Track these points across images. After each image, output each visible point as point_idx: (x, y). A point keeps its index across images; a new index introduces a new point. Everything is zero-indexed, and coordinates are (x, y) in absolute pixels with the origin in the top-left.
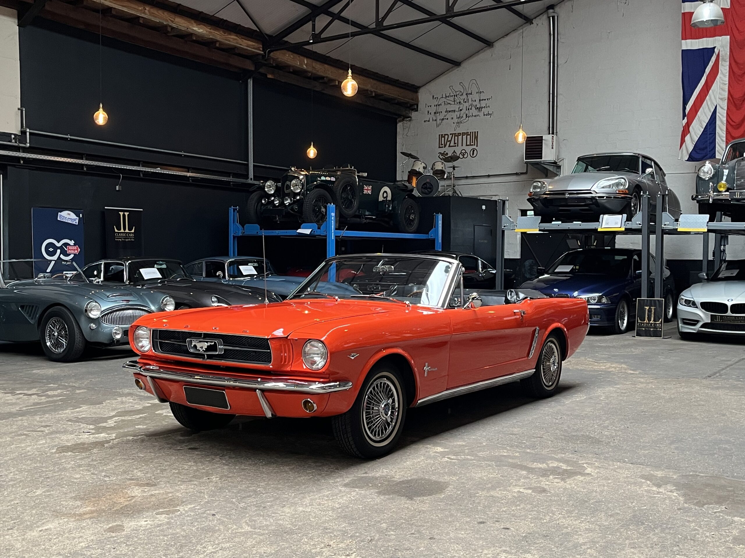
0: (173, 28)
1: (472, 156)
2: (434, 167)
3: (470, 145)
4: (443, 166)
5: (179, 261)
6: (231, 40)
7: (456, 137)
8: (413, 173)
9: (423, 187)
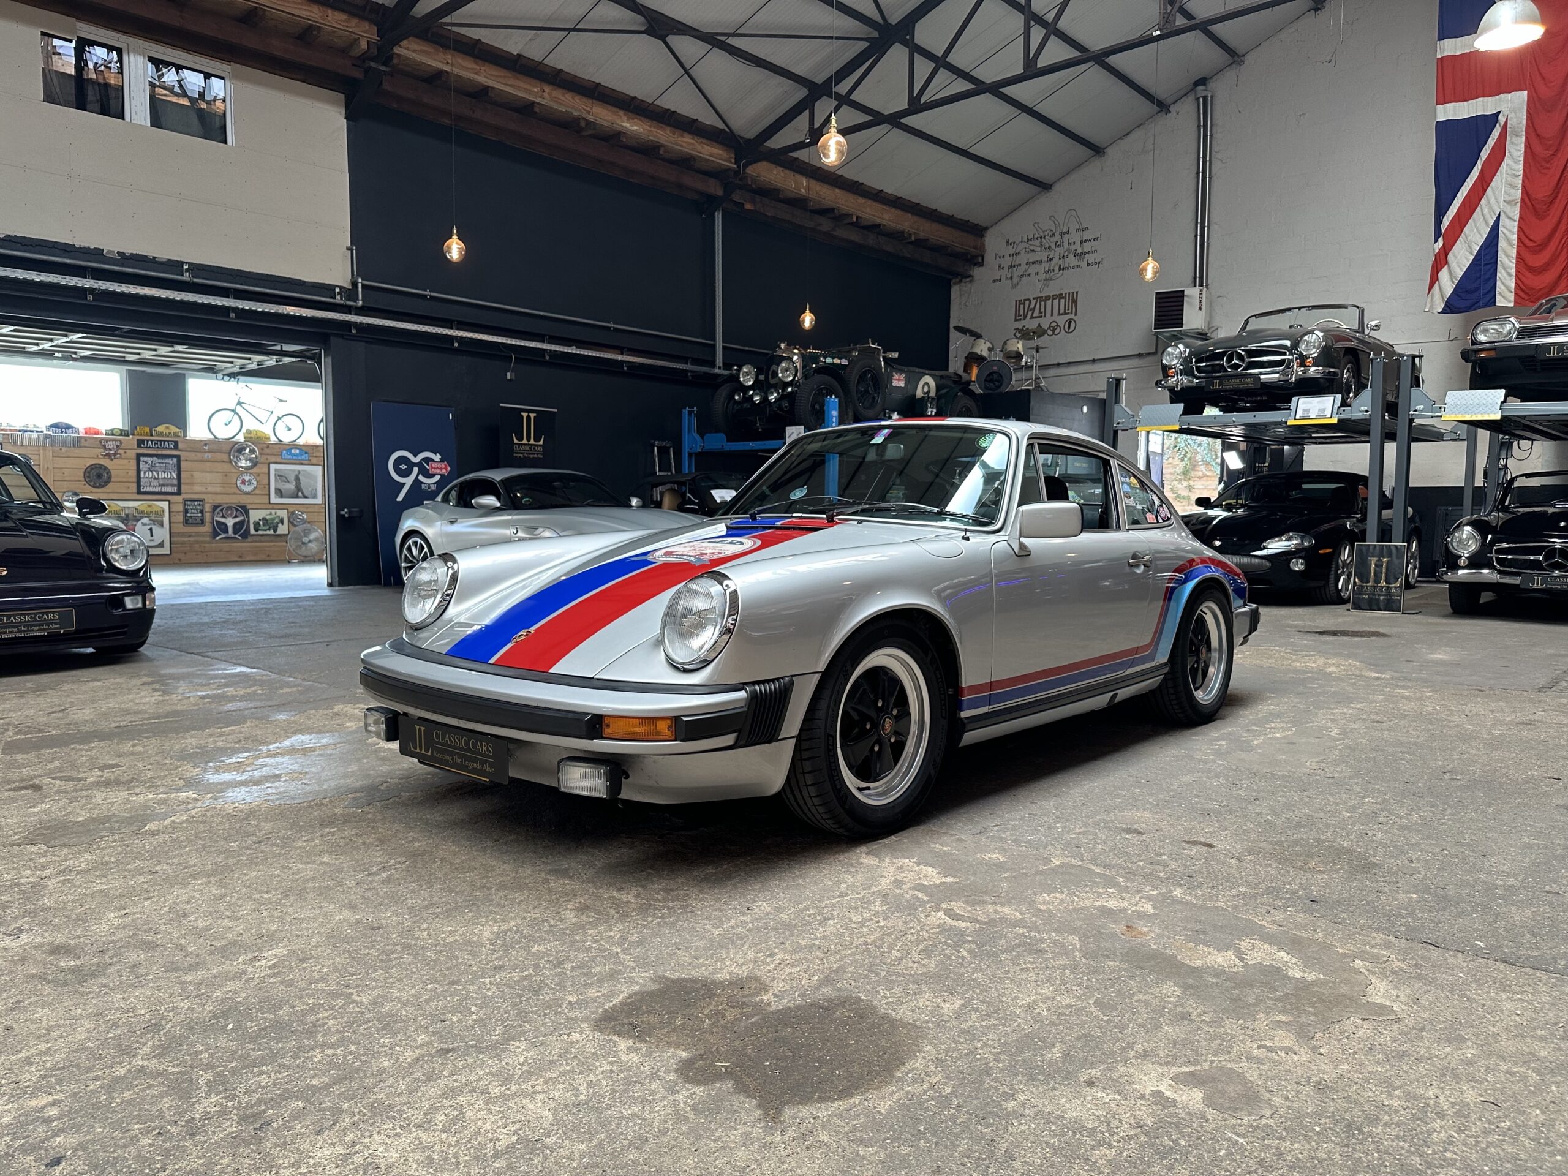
0: (588, 123)
1: (1067, 330)
2: (1006, 347)
3: (1065, 313)
4: (1021, 344)
6: (684, 145)
7: (1043, 303)
8: (973, 359)
9: (988, 379)
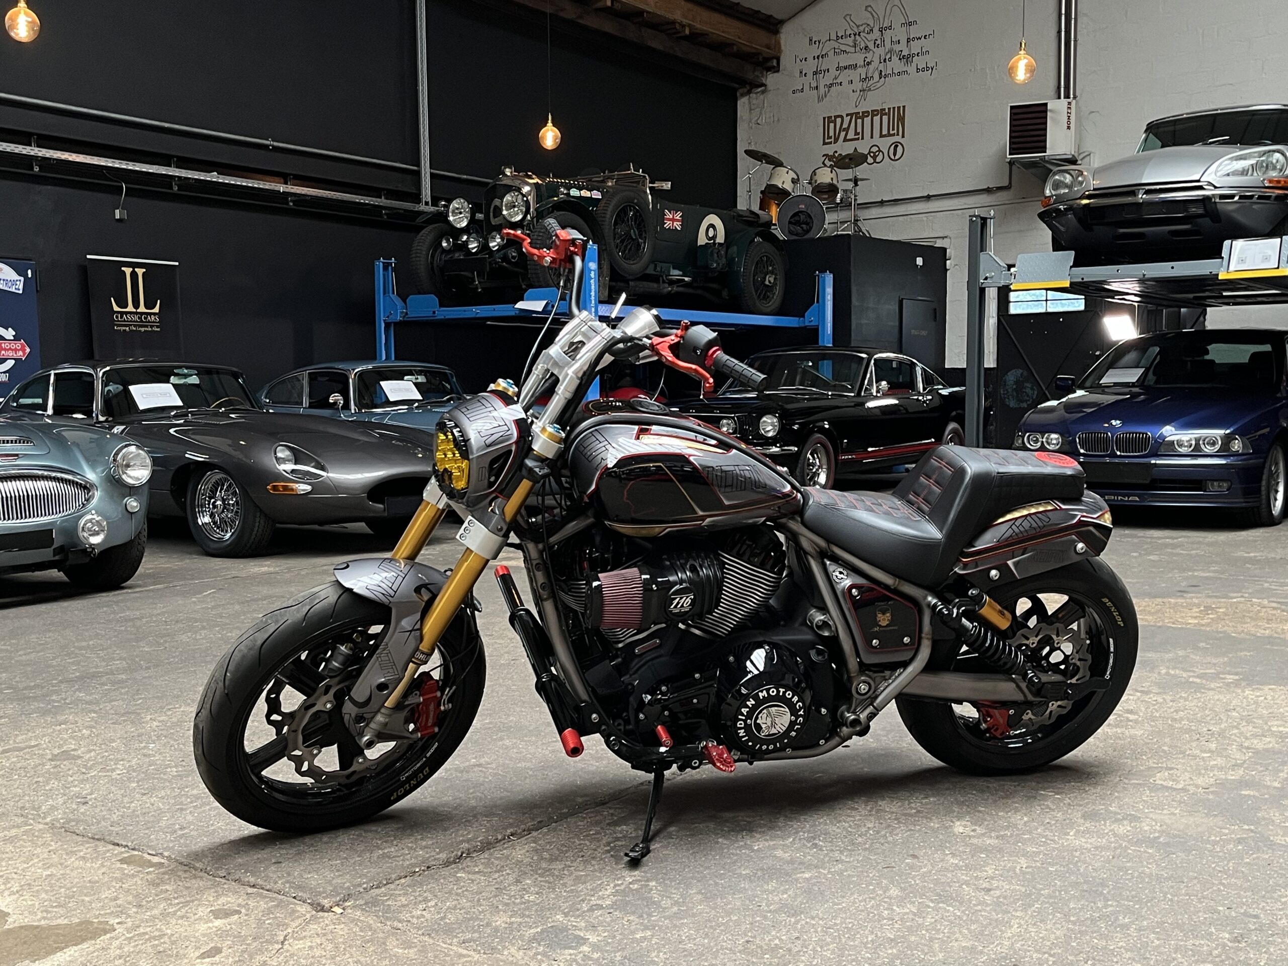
1: (892, 157)
2: (816, 178)
3: (889, 135)
4: (833, 175)
5: (235, 369)
7: (859, 121)
8: (772, 194)
9: (792, 220)
